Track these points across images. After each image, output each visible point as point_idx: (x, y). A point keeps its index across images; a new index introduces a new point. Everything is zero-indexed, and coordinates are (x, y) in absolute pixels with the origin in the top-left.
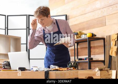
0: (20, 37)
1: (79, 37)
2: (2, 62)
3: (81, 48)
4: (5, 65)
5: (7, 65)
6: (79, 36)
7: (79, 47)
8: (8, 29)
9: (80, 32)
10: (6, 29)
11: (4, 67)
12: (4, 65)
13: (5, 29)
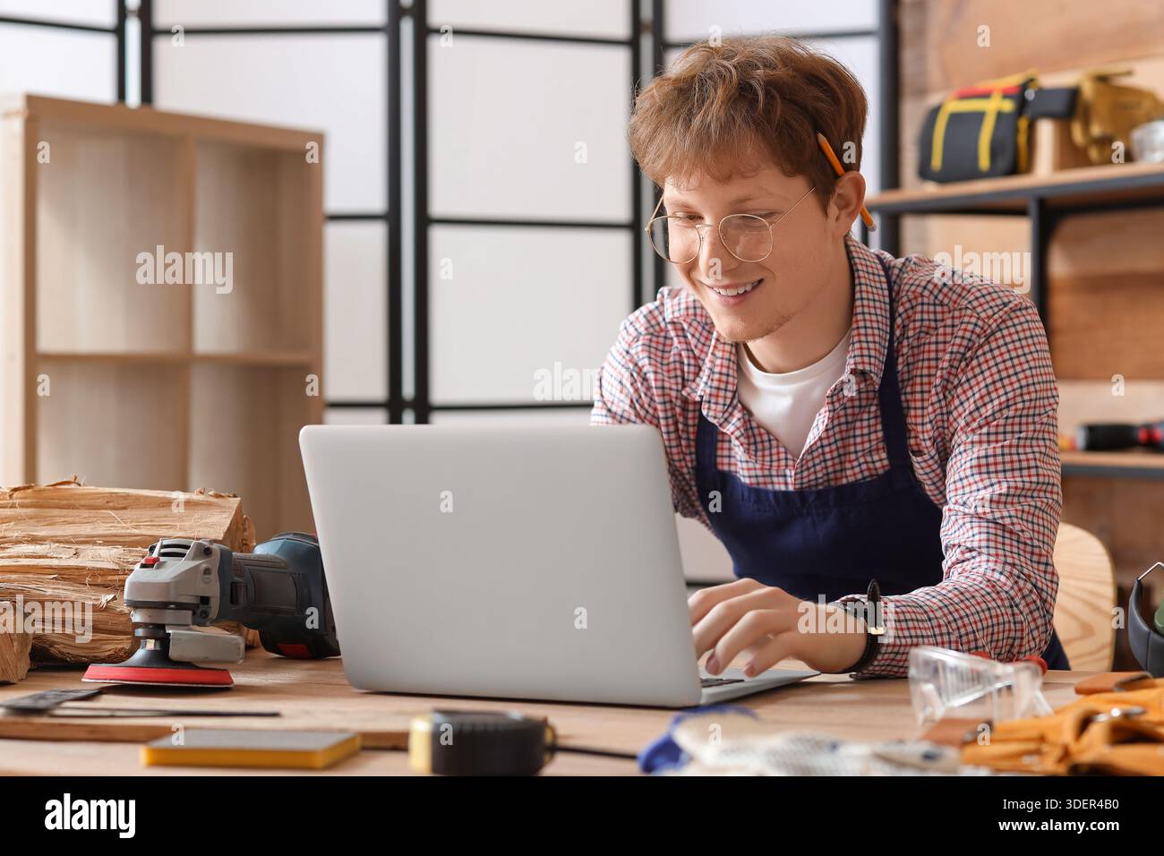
0: (319, 138)
1: (1094, 154)
2: (110, 541)
3: (1096, 285)
4: (180, 606)
5: (205, 600)
6: (1096, 130)
7: (1059, 267)
8: (150, 33)
9: (1102, 79)
10: (133, 29)
11: (164, 641)
12: (164, 606)
13: (119, 32)
